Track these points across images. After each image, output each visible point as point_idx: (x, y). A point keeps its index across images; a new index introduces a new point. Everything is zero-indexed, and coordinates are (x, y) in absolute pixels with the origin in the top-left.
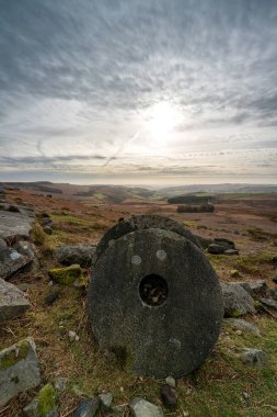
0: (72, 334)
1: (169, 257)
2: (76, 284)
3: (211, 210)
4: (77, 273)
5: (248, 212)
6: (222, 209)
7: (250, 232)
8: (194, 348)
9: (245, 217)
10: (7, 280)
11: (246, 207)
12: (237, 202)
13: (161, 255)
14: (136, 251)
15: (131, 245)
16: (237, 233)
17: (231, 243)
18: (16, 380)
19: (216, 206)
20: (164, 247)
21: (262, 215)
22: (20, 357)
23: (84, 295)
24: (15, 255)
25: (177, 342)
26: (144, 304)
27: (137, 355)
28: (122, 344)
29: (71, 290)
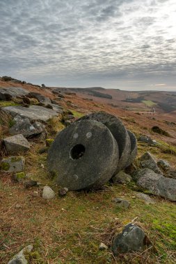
0: (42, 165)
1: (92, 137)
8: (83, 181)
10: (27, 138)
13: (89, 135)
14: (77, 132)
15: (76, 128)
18: (15, 167)
24: (32, 128)
25: (77, 177)
26: (70, 157)
27: (59, 177)
28: (55, 171)
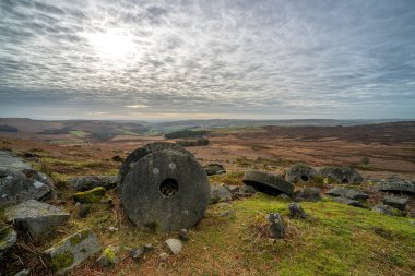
1: (177, 167)
2: (103, 200)
3: (206, 143)
4: (102, 193)
5: (235, 143)
6: (216, 142)
7: (239, 160)
9: (234, 148)
11: (233, 139)
12: (227, 135)
13: (172, 166)
14: (155, 166)
15: (151, 162)
16: (228, 162)
17: (221, 166)
18: (84, 251)
19: (210, 139)
20: (174, 161)
21: (246, 145)
22: (83, 238)
23: (113, 206)
24: (38, 184)
26: (164, 197)
29: (99, 206)
